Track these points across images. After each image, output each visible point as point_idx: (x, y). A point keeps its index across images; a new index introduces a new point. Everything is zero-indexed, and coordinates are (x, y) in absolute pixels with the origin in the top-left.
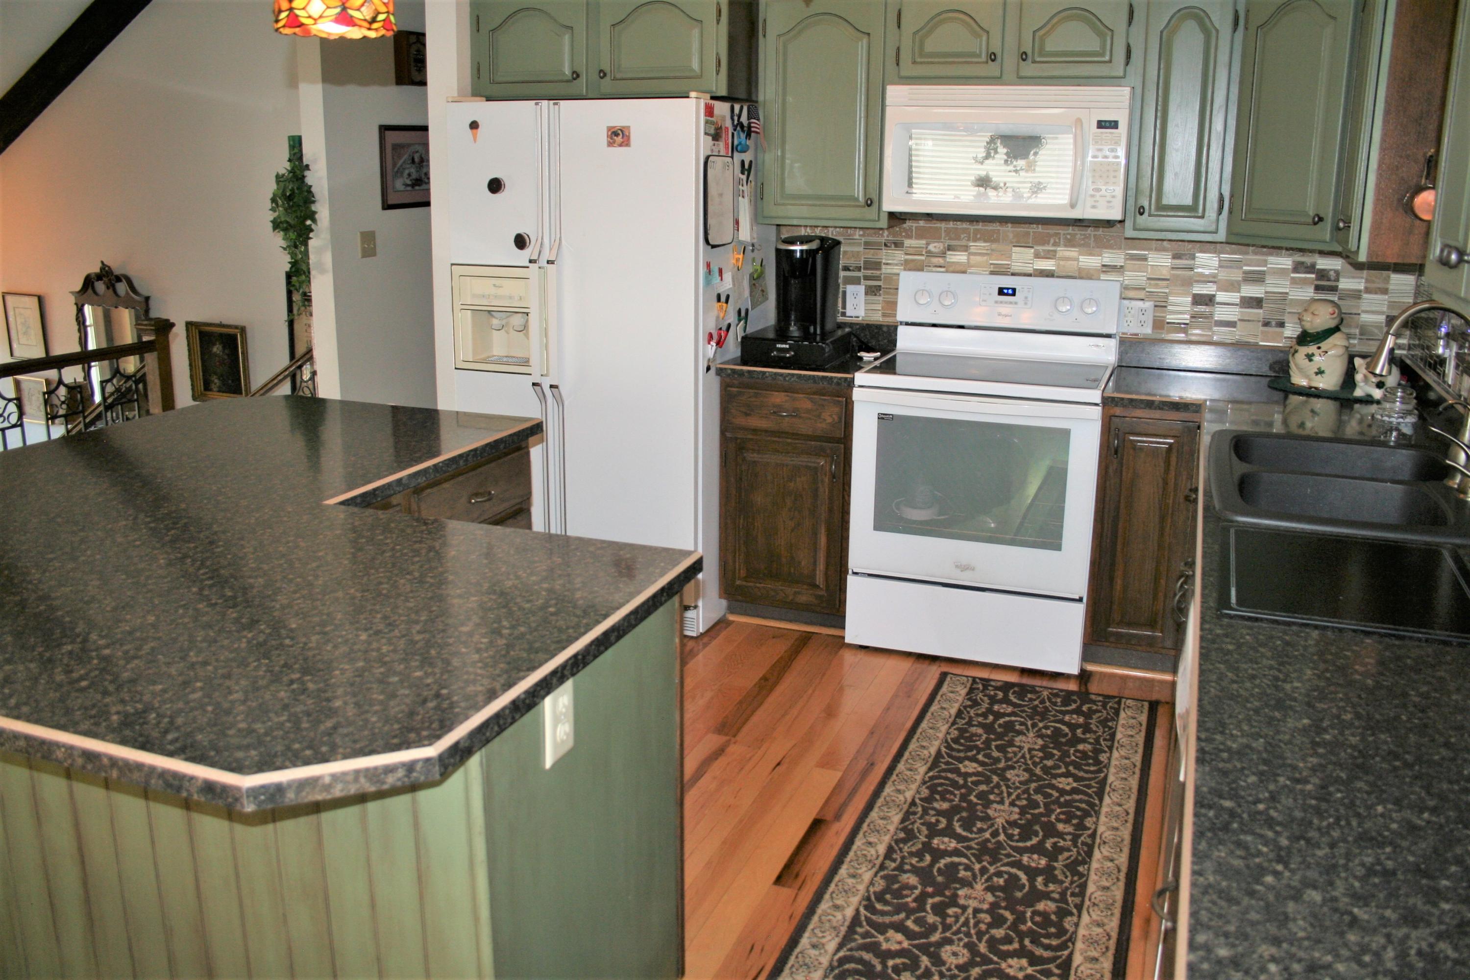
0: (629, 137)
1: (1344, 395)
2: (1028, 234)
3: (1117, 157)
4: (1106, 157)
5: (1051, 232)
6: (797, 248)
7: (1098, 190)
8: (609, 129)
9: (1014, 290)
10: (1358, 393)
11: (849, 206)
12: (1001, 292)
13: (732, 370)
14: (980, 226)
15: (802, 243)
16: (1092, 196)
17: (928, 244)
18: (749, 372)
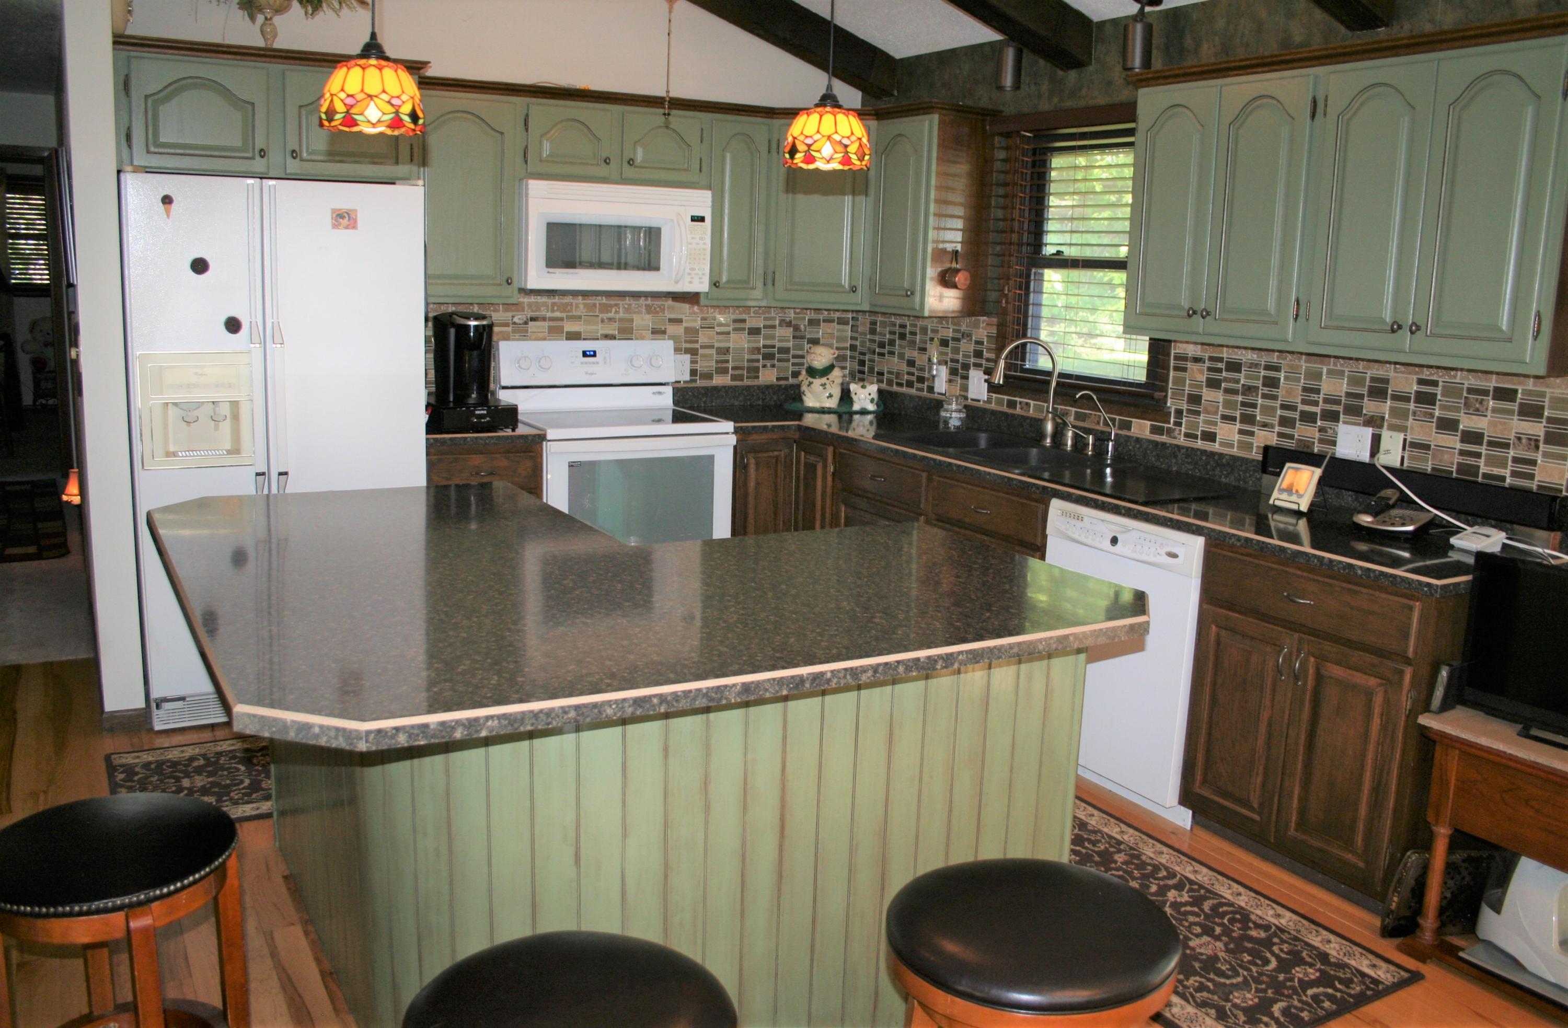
0: (355, 221)
1: (844, 409)
2: (595, 305)
3: (705, 244)
4: (698, 244)
5: (612, 302)
6: (473, 323)
7: (693, 269)
8: (334, 211)
9: (595, 352)
10: (856, 407)
11: (487, 284)
12: (585, 354)
13: (434, 439)
14: (557, 300)
15: (476, 319)
16: (689, 274)
17: (513, 317)
18: (451, 439)
